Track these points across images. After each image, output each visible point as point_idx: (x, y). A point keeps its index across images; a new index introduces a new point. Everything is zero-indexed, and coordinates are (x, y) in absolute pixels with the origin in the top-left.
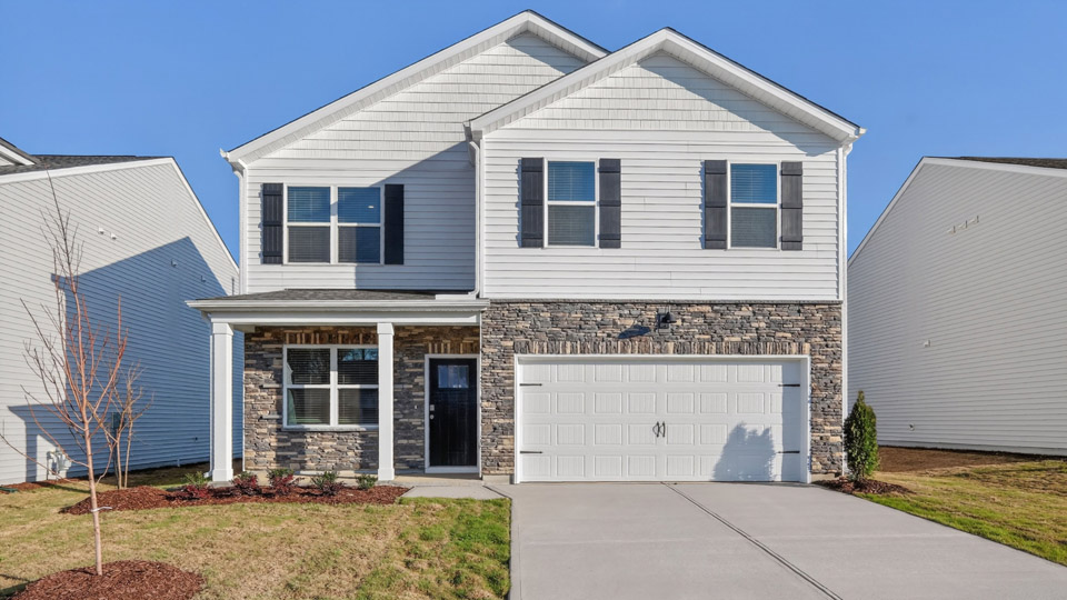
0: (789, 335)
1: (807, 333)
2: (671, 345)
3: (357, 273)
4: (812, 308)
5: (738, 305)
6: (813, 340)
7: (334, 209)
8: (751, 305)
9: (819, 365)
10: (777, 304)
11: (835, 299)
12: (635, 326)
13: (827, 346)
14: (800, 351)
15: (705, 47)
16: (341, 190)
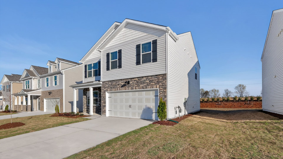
0: (154, 83)
1: (158, 82)
2: (130, 88)
3: (95, 78)
4: (159, 76)
5: (143, 77)
6: (159, 84)
7: (92, 68)
8: (145, 77)
9: (161, 91)
10: (151, 76)
11: (165, 73)
12: (124, 84)
13: (163, 86)
14: (156, 87)
15: (134, 20)
16: (93, 64)
